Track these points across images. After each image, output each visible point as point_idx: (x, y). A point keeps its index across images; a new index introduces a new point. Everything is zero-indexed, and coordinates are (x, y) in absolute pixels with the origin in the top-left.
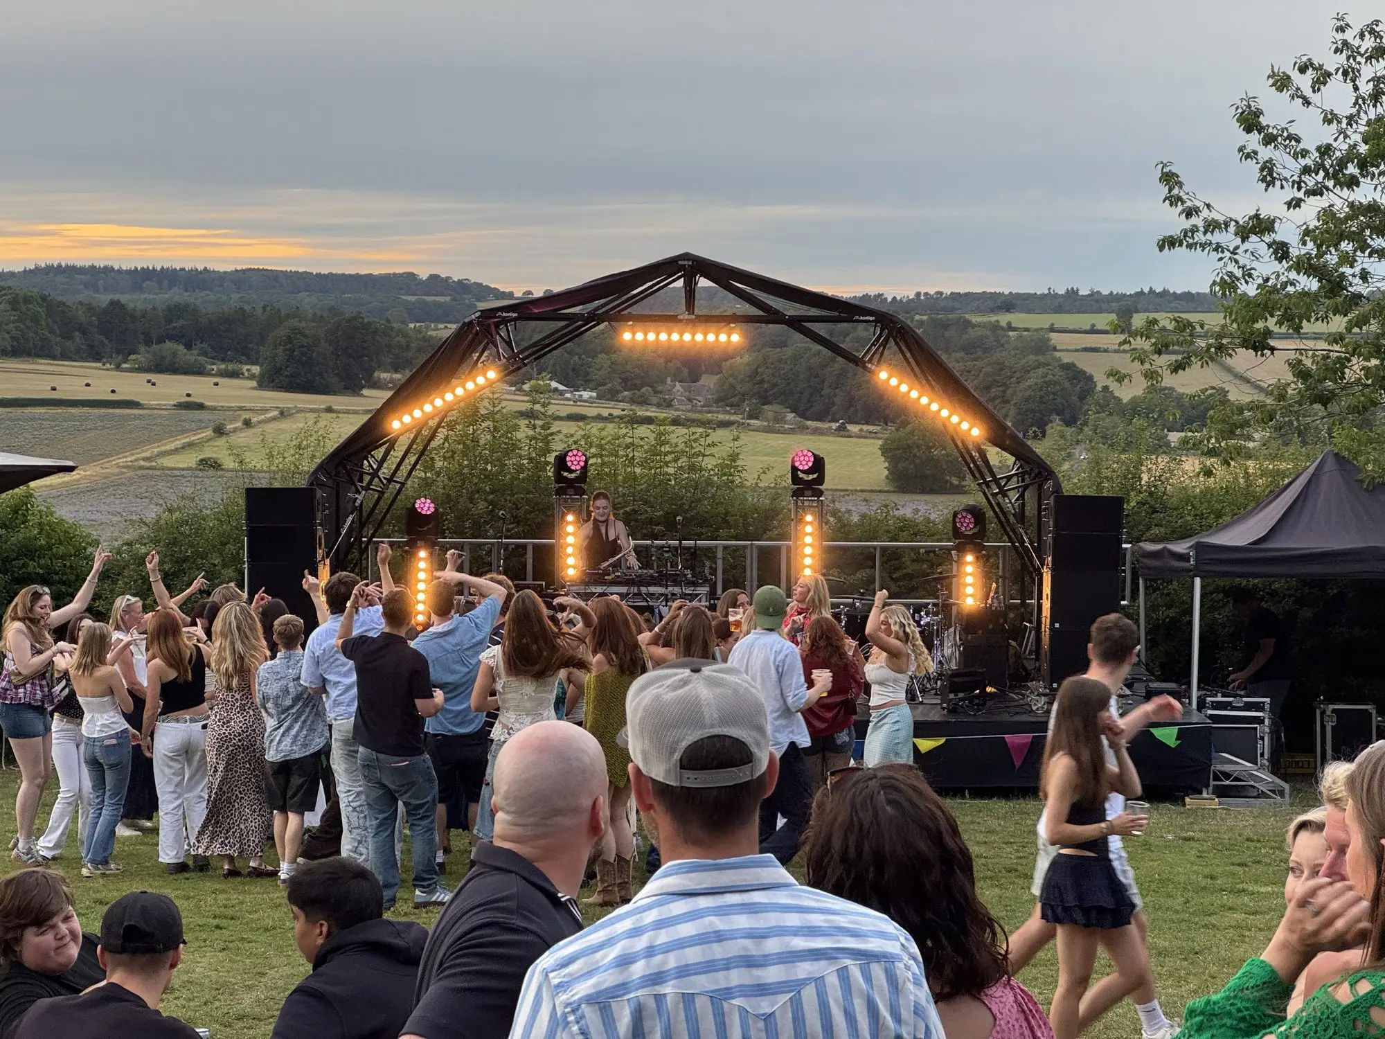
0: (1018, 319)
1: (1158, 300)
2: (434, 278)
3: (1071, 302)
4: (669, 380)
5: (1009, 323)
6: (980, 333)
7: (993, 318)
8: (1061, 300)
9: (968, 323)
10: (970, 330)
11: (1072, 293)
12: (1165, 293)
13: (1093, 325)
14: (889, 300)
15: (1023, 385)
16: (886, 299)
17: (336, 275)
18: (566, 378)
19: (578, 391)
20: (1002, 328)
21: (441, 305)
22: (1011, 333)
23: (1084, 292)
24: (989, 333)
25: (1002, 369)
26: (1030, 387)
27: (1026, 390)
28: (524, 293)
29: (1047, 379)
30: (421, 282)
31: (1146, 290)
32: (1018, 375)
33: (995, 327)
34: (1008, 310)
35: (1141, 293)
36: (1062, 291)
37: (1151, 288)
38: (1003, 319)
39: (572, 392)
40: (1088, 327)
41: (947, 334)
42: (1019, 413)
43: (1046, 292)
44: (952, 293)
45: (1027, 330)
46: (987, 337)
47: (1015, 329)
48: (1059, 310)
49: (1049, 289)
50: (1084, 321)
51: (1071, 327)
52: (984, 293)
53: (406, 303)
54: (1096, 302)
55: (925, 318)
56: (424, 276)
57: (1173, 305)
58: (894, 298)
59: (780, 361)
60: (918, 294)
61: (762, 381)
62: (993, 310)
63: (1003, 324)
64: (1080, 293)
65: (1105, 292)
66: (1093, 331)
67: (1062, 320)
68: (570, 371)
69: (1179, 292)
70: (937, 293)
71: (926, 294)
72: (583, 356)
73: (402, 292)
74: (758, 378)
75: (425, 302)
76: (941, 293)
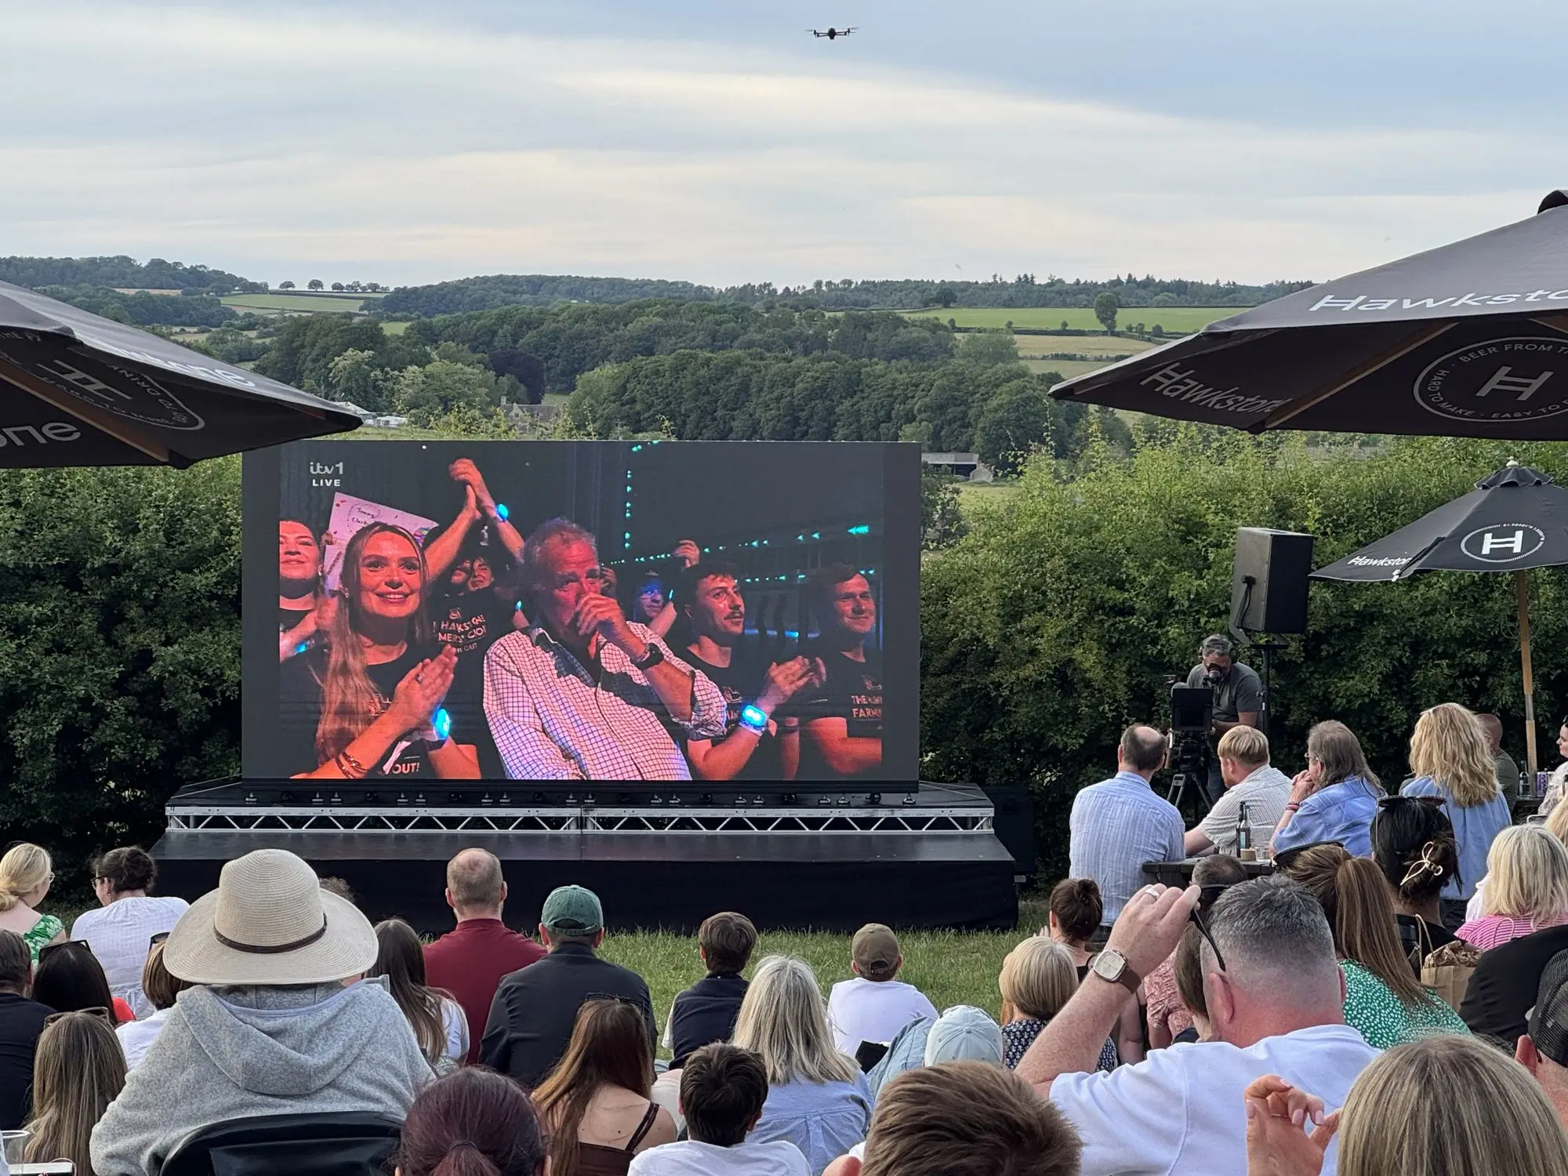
0: (963, 316)
1: (1142, 292)
2: (158, 264)
3: (1025, 294)
4: (504, 400)
5: (952, 321)
6: (915, 335)
7: (931, 315)
8: (1012, 291)
9: (899, 322)
10: (902, 329)
11: (1026, 282)
12: (1148, 283)
13: (1065, 324)
14: (780, 292)
15: (994, 403)
16: (775, 291)
17: (21, 259)
18: (365, 399)
19: (382, 416)
20: (945, 328)
21: (172, 301)
22: (958, 336)
23: (1041, 280)
24: (927, 334)
25: (960, 383)
26: (1001, 406)
27: (996, 411)
28: (282, 286)
29: (1024, 395)
30: (139, 270)
31: (1124, 279)
32: (982, 390)
33: (936, 327)
34: (946, 306)
35: (1118, 282)
36: (1011, 279)
37: (1130, 276)
38: (944, 316)
39: (374, 417)
40: (1059, 327)
41: (870, 336)
42: (989, 441)
43: (991, 280)
44: (863, 282)
45: (980, 331)
46: (926, 340)
47: (960, 330)
48: (1010, 304)
49: (995, 277)
50: (1051, 317)
51: (1033, 327)
52: (907, 281)
53: (123, 298)
54: (1058, 294)
55: (840, 314)
56: (143, 262)
57: (1159, 297)
58: (787, 289)
59: (657, 373)
60: (819, 284)
61: (633, 401)
62: (926, 304)
63: (945, 321)
64: (1037, 282)
65: (1070, 280)
66: (1064, 332)
67: (1023, 317)
68: (370, 389)
69: (1168, 280)
70: (844, 282)
71: (829, 283)
72: (388, 369)
73: (115, 282)
74: (626, 397)
75: (150, 297)
76: (850, 283)
